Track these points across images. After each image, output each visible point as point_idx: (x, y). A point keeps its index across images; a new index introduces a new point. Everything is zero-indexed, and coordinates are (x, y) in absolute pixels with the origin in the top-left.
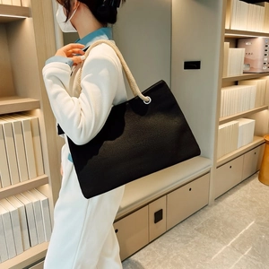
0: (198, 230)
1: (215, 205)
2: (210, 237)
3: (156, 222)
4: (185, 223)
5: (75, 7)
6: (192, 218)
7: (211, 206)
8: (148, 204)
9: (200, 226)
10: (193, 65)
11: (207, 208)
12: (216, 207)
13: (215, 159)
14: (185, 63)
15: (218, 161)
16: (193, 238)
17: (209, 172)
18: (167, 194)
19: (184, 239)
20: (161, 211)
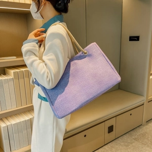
0: (135, 139)
1: (147, 125)
2: (143, 144)
3: (109, 133)
4: (127, 134)
5: (43, 4)
6: (131, 132)
7: (144, 126)
8: (104, 121)
9: (136, 137)
10: (134, 39)
11: (141, 126)
12: (147, 126)
13: (147, 96)
14: (130, 37)
15: (149, 98)
16: (131, 143)
17: (143, 104)
18: (116, 116)
19: (126, 144)
20: (113, 126)
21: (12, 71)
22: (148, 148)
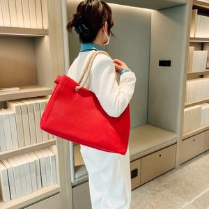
0: (165, 186)
1: (181, 168)
2: (173, 192)
3: (132, 178)
6: (161, 178)
7: (177, 169)
9: (167, 183)
10: (165, 63)
11: (173, 170)
13: (182, 133)
14: (160, 61)
15: (183, 135)
16: (159, 191)
17: (176, 143)
18: (141, 158)
19: (153, 192)
20: (137, 170)
21: (14, 105)
22: (179, 198)
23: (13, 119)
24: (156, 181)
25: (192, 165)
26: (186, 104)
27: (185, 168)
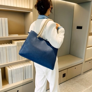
0: (77, 82)
1: (83, 74)
2: (81, 84)
3: (63, 77)
8: (61, 71)
9: (78, 80)
11: (80, 75)
15: (86, 60)
16: (75, 84)
17: (82, 63)
18: (67, 69)
19: (72, 84)
20: (65, 74)
22: (83, 87)
23: (15, 48)
24: (73, 79)
25: (89, 73)
26: (88, 46)
27: (85, 74)
